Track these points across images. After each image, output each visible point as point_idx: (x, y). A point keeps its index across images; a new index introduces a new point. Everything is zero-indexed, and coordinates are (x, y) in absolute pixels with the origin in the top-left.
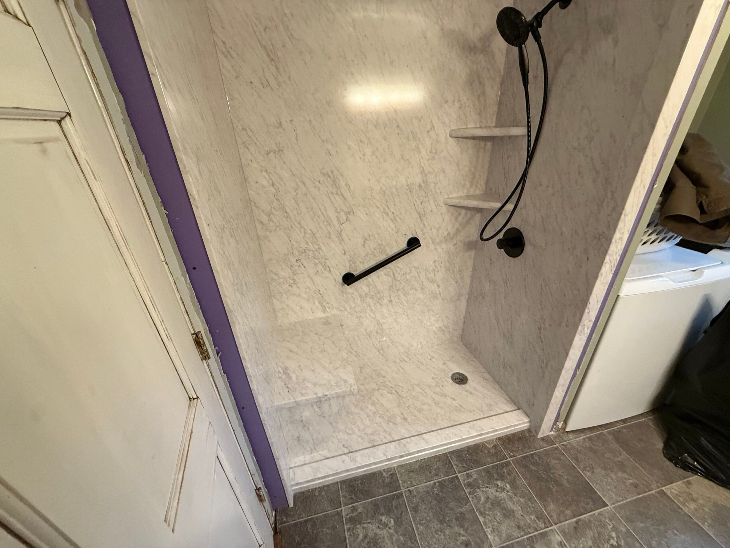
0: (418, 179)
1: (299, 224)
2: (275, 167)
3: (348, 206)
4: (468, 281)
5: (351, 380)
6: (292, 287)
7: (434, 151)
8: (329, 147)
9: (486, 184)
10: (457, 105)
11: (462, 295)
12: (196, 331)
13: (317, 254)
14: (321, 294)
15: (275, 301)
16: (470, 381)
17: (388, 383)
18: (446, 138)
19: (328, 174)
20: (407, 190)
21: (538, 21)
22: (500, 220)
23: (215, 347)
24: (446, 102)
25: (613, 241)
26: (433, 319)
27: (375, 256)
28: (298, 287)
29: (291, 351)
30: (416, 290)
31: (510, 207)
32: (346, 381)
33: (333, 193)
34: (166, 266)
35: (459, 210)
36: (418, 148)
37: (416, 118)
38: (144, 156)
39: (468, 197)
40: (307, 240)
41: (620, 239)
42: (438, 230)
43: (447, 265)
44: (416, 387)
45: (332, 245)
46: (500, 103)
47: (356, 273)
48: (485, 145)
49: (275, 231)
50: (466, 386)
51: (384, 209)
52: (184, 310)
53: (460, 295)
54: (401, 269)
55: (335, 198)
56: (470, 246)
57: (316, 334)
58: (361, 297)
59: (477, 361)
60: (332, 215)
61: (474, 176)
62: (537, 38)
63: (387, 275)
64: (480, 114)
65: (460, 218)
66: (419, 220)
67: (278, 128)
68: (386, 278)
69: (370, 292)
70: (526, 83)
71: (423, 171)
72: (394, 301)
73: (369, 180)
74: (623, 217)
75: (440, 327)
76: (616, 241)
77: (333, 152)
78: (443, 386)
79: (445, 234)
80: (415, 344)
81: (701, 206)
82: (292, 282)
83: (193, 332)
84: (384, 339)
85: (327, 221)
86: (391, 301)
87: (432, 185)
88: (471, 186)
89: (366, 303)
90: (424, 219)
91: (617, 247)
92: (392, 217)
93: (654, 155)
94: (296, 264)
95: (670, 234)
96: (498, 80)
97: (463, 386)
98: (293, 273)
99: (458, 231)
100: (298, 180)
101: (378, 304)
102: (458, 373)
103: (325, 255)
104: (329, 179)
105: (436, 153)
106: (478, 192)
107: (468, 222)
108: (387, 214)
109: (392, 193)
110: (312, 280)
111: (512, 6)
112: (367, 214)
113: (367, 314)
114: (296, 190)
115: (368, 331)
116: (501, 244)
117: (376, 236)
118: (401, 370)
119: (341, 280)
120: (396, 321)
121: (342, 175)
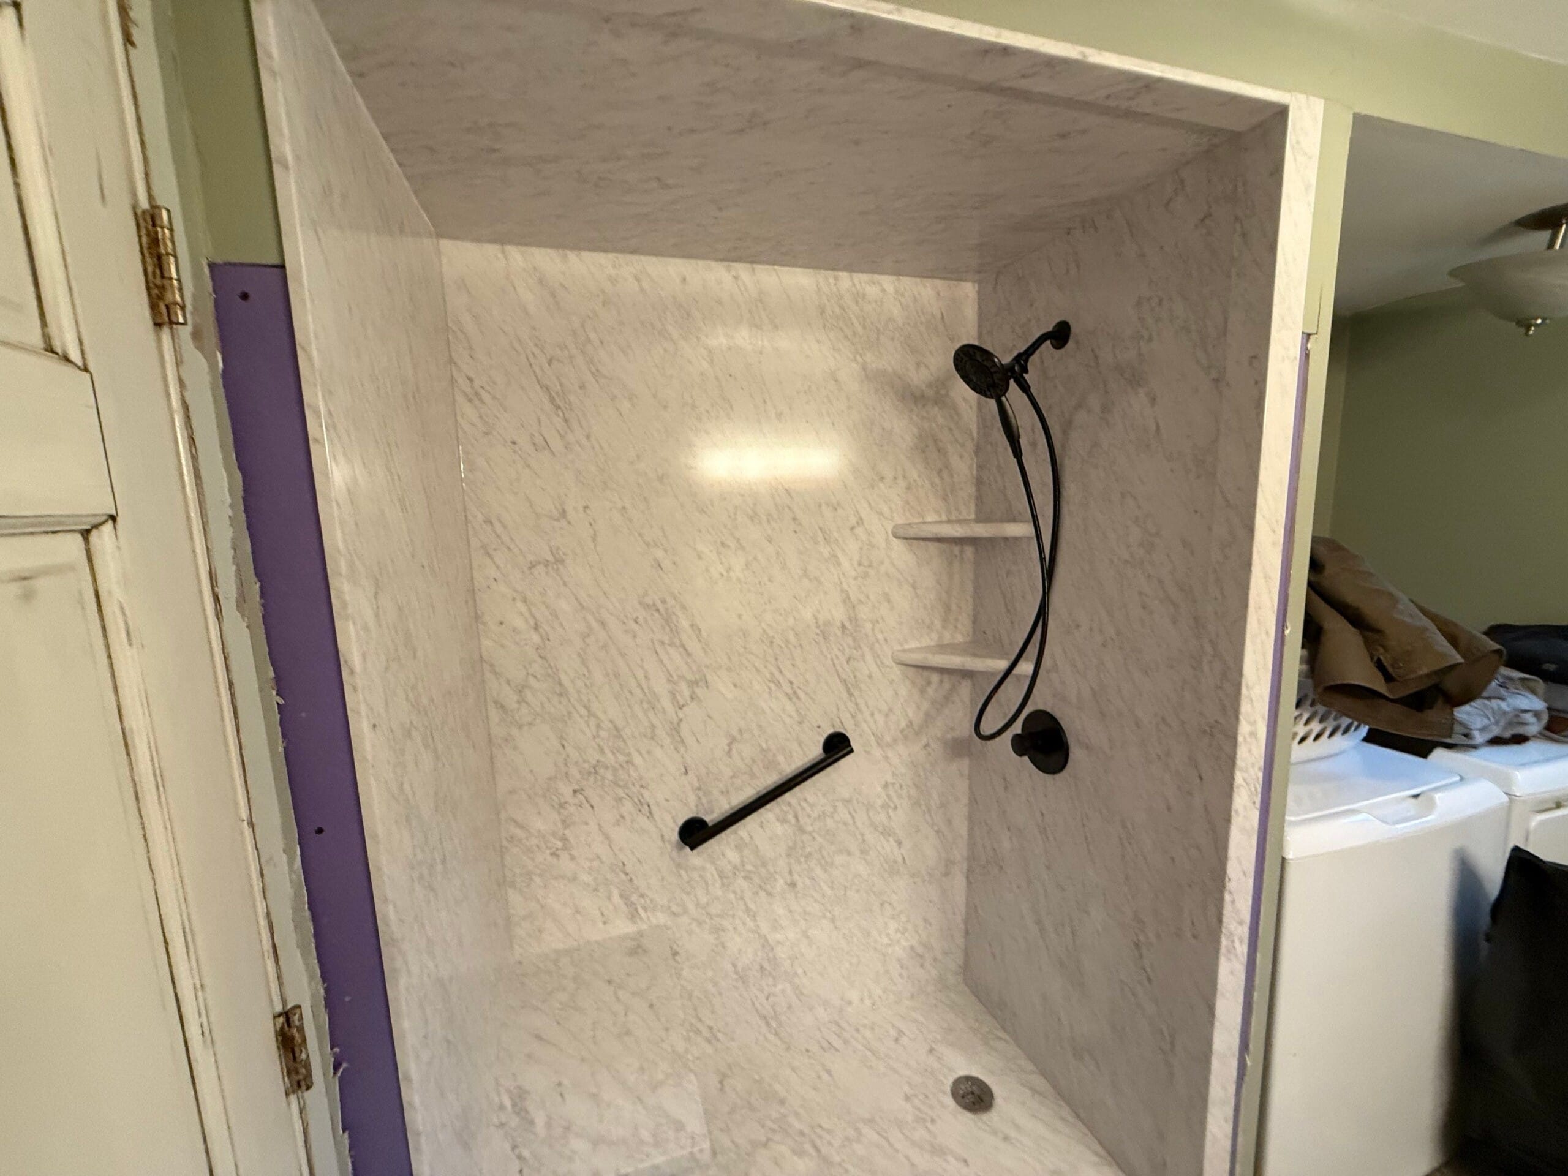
0: (839, 614)
1: (587, 708)
2: (543, 593)
3: (694, 668)
4: (962, 828)
5: (695, 1124)
6: (558, 856)
7: (866, 563)
8: (659, 554)
9: (974, 622)
10: (902, 484)
11: (953, 863)
12: (289, 1006)
13: (622, 774)
14: (627, 874)
15: (513, 896)
16: (999, 1101)
17: (792, 1119)
18: (887, 540)
19: (654, 605)
20: (817, 634)
21: (1020, 365)
22: (1011, 694)
23: (332, 1049)
24: (882, 478)
25: (1240, 739)
26: (893, 926)
27: (753, 776)
28: (573, 858)
29: (539, 1037)
30: (849, 854)
31: (1026, 668)
32: (679, 1127)
33: (663, 643)
34: (247, 832)
35: (926, 673)
36: (836, 556)
37: (828, 505)
38: (258, 585)
39: (942, 648)
40: (602, 744)
41: (1253, 734)
42: (887, 716)
43: (913, 792)
44: (866, 1130)
45: (658, 752)
46: (979, 482)
47: (711, 818)
48: (962, 552)
49: (530, 724)
50: (992, 1117)
51: (772, 674)
52: (267, 945)
53: (949, 863)
54: (812, 806)
55: (668, 653)
56: (956, 749)
57: (609, 982)
58: (721, 875)
59: (1008, 1038)
60: (661, 687)
61: (947, 608)
62: (1025, 388)
63: (783, 821)
64: (945, 499)
65: (930, 691)
66: (845, 695)
67: (558, 520)
68: (779, 829)
69: (743, 863)
70: (1017, 452)
71: (846, 600)
72: (800, 885)
73: (740, 616)
74: (1244, 691)
75: (912, 948)
76: (1245, 739)
77: (667, 564)
78: (933, 1121)
79: (903, 724)
80: (854, 996)
81: (1380, 665)
82: (559, 844)
83: (279, 1008)
84: (780, 987)
85: (649, 702)
86: (793, 885)
87: (868, 626)
88: (944, 627)
89: (734, 892)
90: (856, 693)
91: (1250, 751)
93: (1267, 577)
94: (571, 800)
95: (1346, 721)
96: (970, 446)
97: (985, 1117)
98: (564, 822)
99: (928, 718)
100: (590, 618)
101: (762, 894)
102: (968, 1078)
103: (641, 779)
104: (656, 614)
105: (870, 566)
106: (959, 638)
107: (947, 698)
108: (778, 684)
109: (787, 642)
110: (607, 837)
111: (976, 343)
112: (735, 686)
113: (737, 921)
114: (584, 637)
115: (740, 966)
116: (1021, 745)
117: (756, 732)
118: (825, 1076)
119: (675, 836)
120: (808, 937)
121: (683, 607)
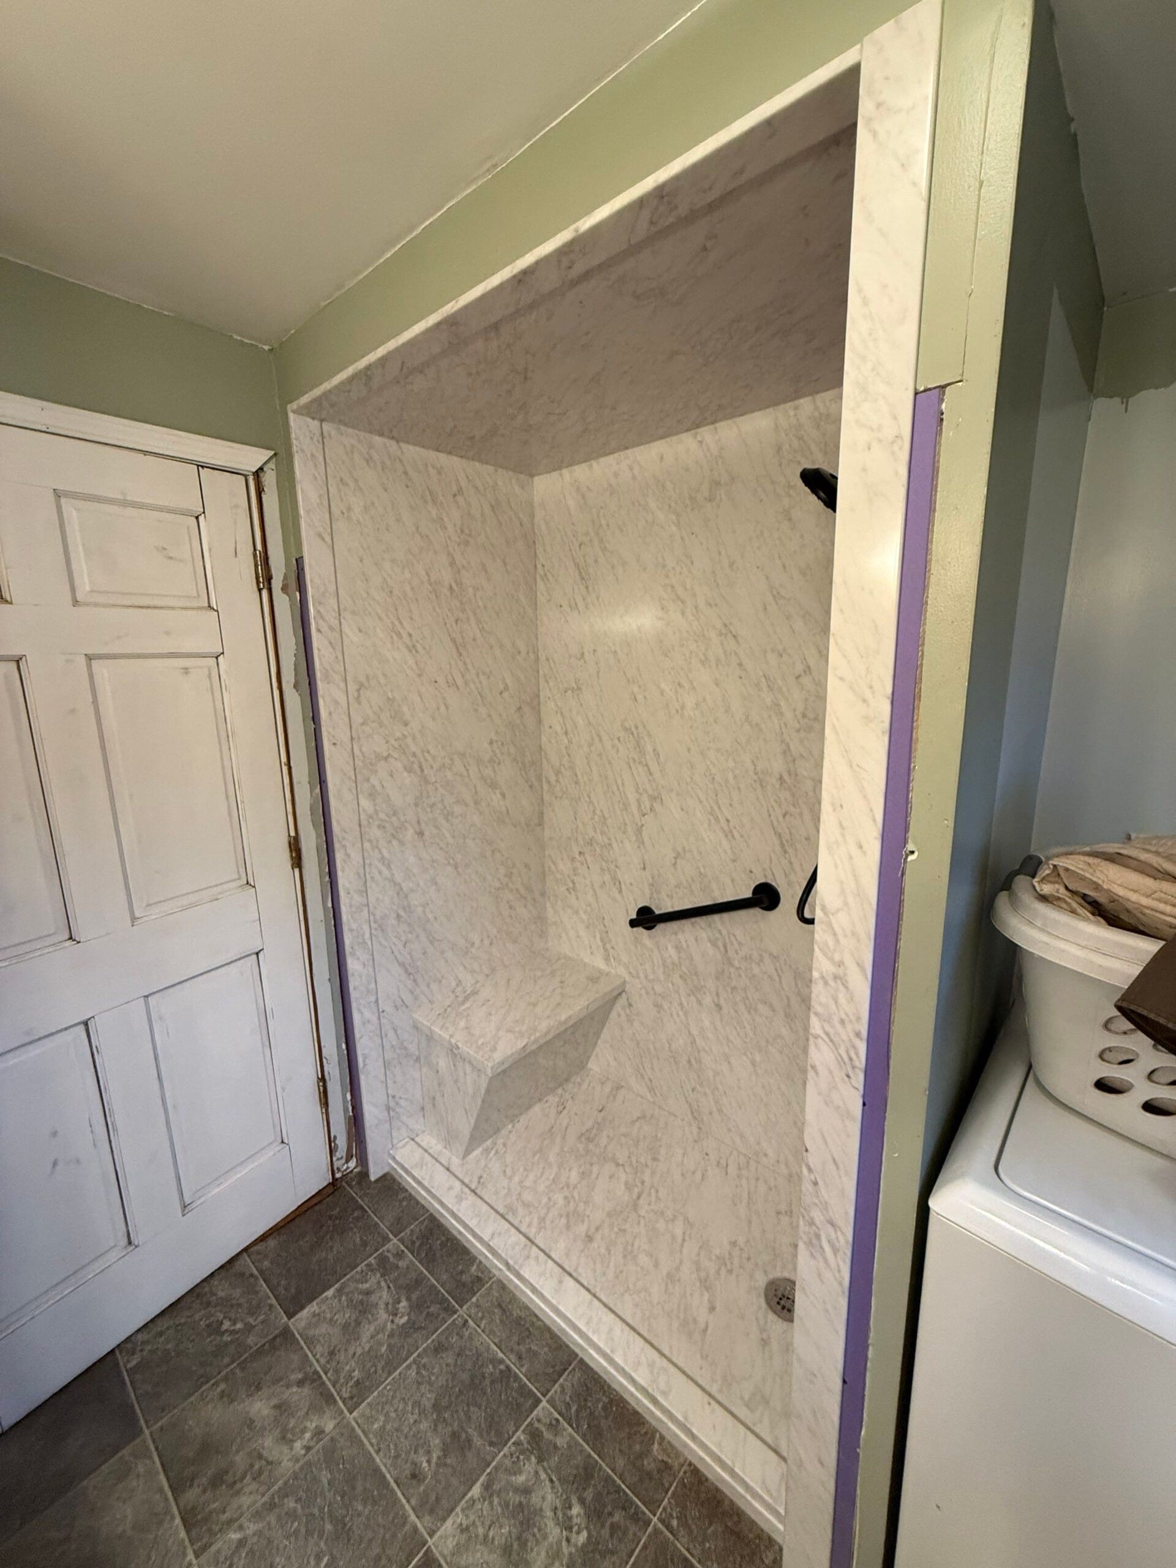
0: (778, 765)
1: (588, 796)
2: (570, 710)
3: (654, 786)
6: (570, 893)
7: (811, 715)
8: (636, 689)
13: (606, 853)
14: (605, 927)
19: (630, 729)
20: (755, 781)
28: (577, 898)
33: (634, 761)
36: (779, 705)
37: (773, 652)
40: (595, 825)
45: (628, 845)
47: (658, 911)
49: (561, 797)
51: (712, 807)
55: (637, 769)
60: (631, 795)
63: (714, 945)
66: (779, 849)
67: (579, 660)
68: (710, 950)
71: (787, 752)
72: (725, 1010)
73: (689, 750)
77: (640, 698)
82: (571, 885)
85: (624, 804)
86: (719, 1007)
89: (672, 983)
90: (790, 850)
92: (726, 828)
94: (577, 856)
98: (574, 870)
100: (593, 731)
101: (694, 999)
103: (616, 860)
104: (631, 737)
105: (816, 719)
108: (717, 819)
109: (727, 781)
110: (596, 893)
112: (682, 810)
113: (674, 1010)
114: (590, 745)
115: (673, 1047)
117: (696, 855)
119: (633, 915)
120: (729, 1063)
121: (649, 734)
